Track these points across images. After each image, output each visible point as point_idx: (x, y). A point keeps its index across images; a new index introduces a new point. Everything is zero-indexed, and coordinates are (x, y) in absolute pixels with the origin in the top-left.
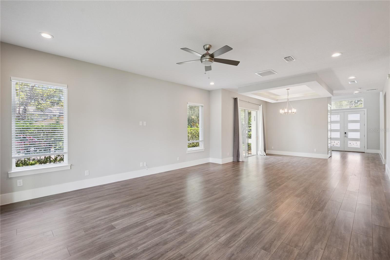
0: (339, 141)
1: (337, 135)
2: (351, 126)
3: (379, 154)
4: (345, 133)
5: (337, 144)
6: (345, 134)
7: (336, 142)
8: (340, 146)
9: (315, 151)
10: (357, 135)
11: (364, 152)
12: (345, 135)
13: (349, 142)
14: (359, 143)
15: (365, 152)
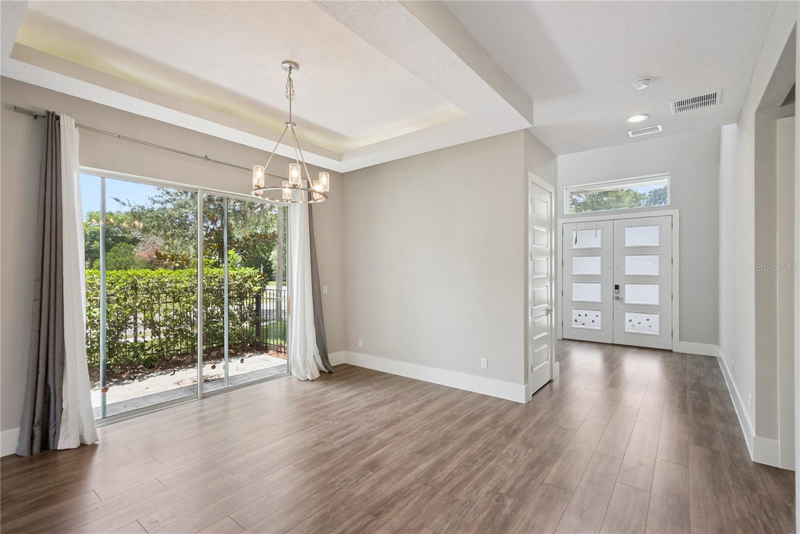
0: (599, 313)
1: (592, 293)
2: (634, 266)
3: (716, 357)
4: (617, 287)
5: (593, 321)
6: (617, 291)
7: (592, 314)
8: (602, 327)
9: (482, 367)
10: (649, 295)
11: (671, 351)
12: (616, 293)
13: (628, 316)
14: (655, 319)
15: (673, 351)
